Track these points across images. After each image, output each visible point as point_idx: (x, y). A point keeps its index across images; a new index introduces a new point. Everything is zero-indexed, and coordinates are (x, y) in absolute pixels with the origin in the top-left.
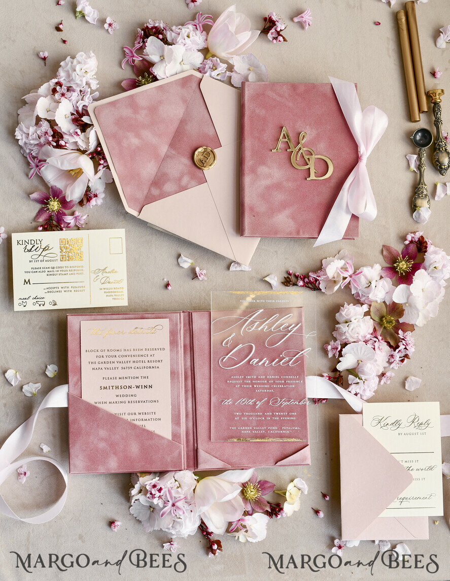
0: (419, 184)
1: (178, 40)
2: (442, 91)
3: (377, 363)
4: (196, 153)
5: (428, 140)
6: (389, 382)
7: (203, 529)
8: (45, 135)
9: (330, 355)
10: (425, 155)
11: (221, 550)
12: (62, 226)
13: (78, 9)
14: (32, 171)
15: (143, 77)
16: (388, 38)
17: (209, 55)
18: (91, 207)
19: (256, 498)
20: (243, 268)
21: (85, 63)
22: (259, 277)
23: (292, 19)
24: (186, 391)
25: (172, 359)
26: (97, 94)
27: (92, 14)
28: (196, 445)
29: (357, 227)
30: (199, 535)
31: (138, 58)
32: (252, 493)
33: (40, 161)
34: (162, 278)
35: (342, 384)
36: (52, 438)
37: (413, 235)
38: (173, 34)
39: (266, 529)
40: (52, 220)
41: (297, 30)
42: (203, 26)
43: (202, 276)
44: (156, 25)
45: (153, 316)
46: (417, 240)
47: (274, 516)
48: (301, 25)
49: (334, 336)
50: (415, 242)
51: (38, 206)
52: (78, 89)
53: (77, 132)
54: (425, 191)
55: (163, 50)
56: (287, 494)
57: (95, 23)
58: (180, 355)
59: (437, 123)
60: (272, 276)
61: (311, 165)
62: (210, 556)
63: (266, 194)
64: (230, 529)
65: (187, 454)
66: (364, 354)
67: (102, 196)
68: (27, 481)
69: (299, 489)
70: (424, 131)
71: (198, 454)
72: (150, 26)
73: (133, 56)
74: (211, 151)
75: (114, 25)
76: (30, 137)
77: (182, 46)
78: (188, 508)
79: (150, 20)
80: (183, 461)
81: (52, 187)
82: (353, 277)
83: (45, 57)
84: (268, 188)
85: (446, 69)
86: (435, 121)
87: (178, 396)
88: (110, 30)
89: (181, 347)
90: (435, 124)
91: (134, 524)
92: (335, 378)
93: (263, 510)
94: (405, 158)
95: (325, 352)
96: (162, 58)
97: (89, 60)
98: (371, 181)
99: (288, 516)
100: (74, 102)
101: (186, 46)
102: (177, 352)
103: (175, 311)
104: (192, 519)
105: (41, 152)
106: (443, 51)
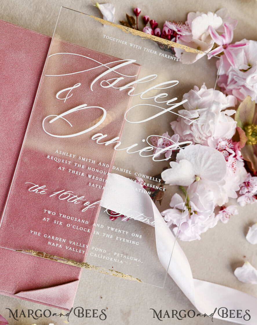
3: (224, 187)
6: (226, 221)
35: (160, 201)
49: (173, 127)
66: (209, 167)
82: (229, 48)
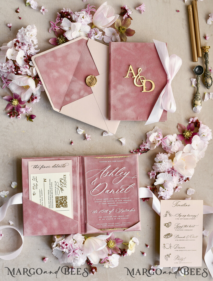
0: (196, 93)
1: (78, 20)
2: (209, 47)
3: (174, 182)
4: (87, 79)
5: (201, 71)
6: (179, 191)
7: (88, 261)
8: (11, 68)
9: (151, 177)
10: (200, 79)
11: (97, 272)
12: (19, 113)
13: (27, 2)
14: (4, 85)
15: (60, 37)
16: (183, 19)
17: (93, 27)
18: (34, 104)
19: (114, 247)
20: (109, 134)
21: (31, 31)
22: (117, 139)
23: (135, 8)
24: (80, 195)
25: (73, 180)
26: (37, 46)
27: (34, 4)
28: (85, 222)
29: (166, 116)
30: (86, 264)
31: (57, 28)
32: (112, 245)
33: (8, 80)
34: (69, 139)
36: (14, 218)
37: (193, 119)
38: (76, 16)
39: (119, 261)
40: (14, 110)
41: (138, 14)
42: (90, 11)
43: (89, 139)
44: (67, 11)
45: (64, 158)
46: (195, 121)
47: (122, 255)
48: (140, 11)
49: (153, 168)
50: (194, 122)
51: (7, 103)
52: (27, 44)
53: (27, 67)
54: (199, 97)
55: (70, 25)
56: (129, 245)
57: (36, 9)
58: (77, 178)
59: (206, 63)
60: (123, 139)
61: (144, 84)
62: (91, 274)
63: (121, 99)
64: (101, 262)
65: (81, 226)
66: (167, 178)
67: (39, 98)
68: (2, 238)
69: (135, 243)
70: (200, 67)
71: (87, 226)
72: (64, 11)
73: (55, 27)
74: (94, 77)
75: (45, 10)
76: (3, 69)
77: (80, 23)
78: (81, 252)
79: (64, 8)
80: (79, 229)
81: (14, 94)
82: (163, 140)
83: (10, 26)
84: (123, 96)
85: (212, 35)
86: (205, 62)
87: (77, 197)
88: (43, 13)
89: (78, 174)
90: (205, 63)
91: (55, 259)
92: (153, 189)
93: (117, 252)
94: (190, 80)
95: (149, 176)
96: (70, 28)
97: (33, 30)
98: (173, 91)
99: (129, 255)
100: (25, 51)
101: (82, 23)
102: (76, 176)
103: (75, 156)
104: (83, 258)
105: (8, 76)
106: (210, 26)
